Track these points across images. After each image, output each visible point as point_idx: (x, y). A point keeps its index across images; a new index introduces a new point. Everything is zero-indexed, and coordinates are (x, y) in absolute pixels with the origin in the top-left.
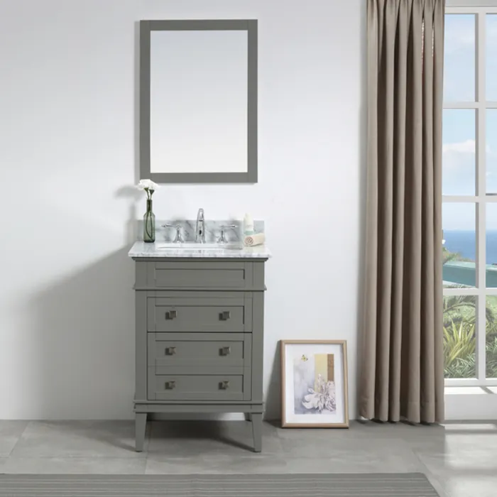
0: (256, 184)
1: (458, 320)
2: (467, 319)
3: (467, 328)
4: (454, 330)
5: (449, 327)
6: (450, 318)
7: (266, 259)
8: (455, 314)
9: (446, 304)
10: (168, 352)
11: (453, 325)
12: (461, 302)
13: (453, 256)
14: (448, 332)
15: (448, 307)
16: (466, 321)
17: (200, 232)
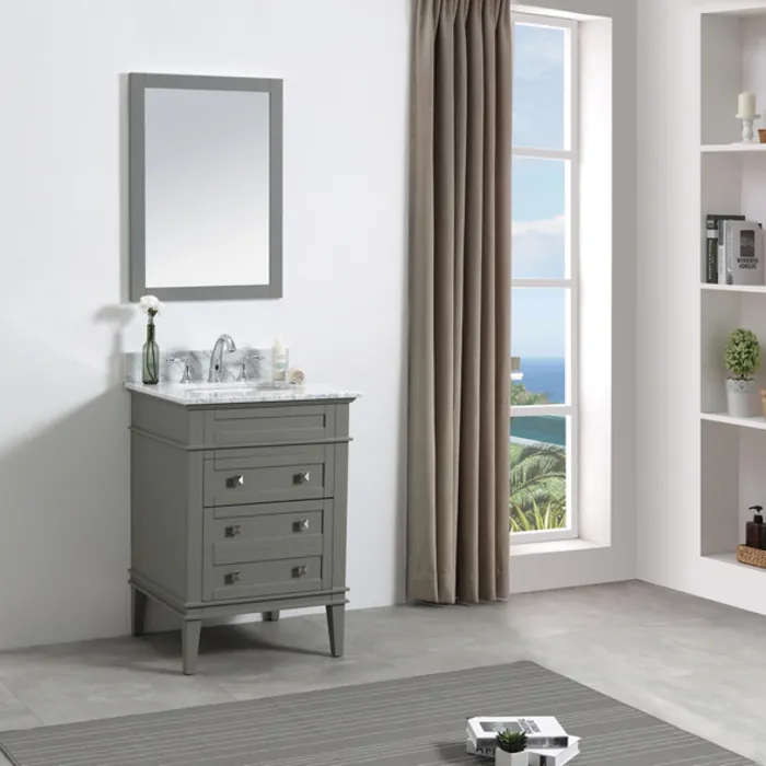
0: (281, 300)
1: (542, 500)
2: (558, 498)
3: (558, 512)
4: (537, 516)
5: (530, 512)
6: (531, 498)
7: (352, 399)
8: (539, 491)
9: (525, 474)
10: (229, 532)
11: (536, 508)
12: (548, 471)
13: (536, 398)
14: (528, 519)
15: (528, 479)
16: (555, 502)
17: (217, 367)
